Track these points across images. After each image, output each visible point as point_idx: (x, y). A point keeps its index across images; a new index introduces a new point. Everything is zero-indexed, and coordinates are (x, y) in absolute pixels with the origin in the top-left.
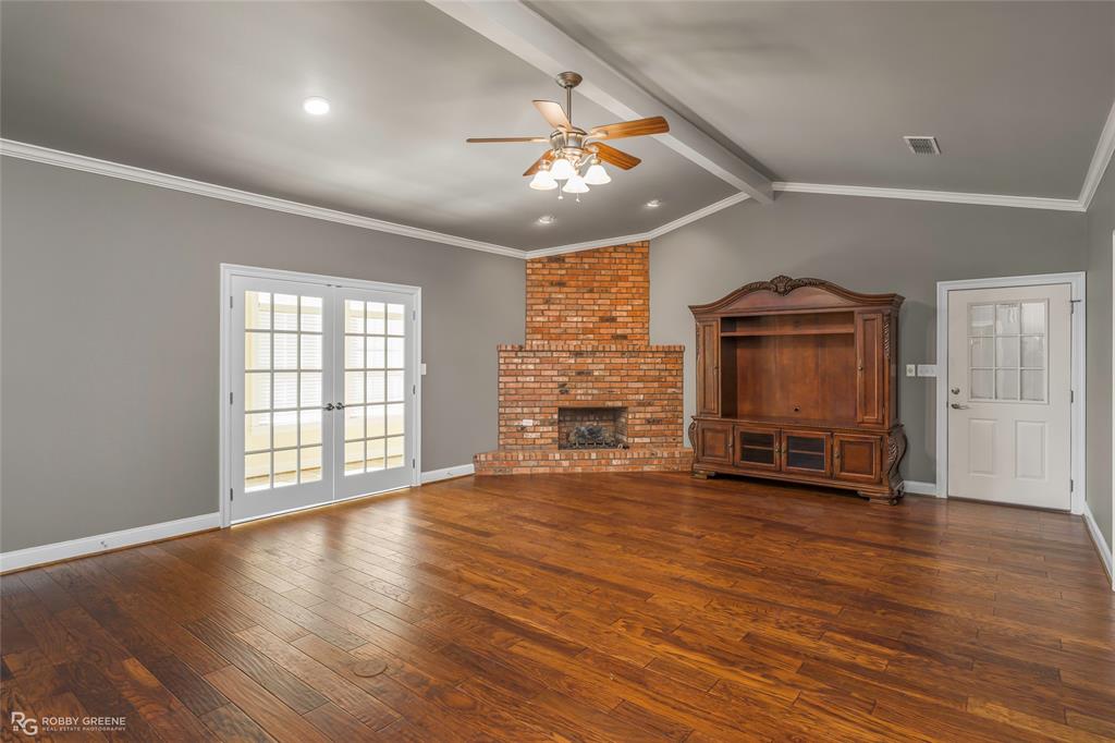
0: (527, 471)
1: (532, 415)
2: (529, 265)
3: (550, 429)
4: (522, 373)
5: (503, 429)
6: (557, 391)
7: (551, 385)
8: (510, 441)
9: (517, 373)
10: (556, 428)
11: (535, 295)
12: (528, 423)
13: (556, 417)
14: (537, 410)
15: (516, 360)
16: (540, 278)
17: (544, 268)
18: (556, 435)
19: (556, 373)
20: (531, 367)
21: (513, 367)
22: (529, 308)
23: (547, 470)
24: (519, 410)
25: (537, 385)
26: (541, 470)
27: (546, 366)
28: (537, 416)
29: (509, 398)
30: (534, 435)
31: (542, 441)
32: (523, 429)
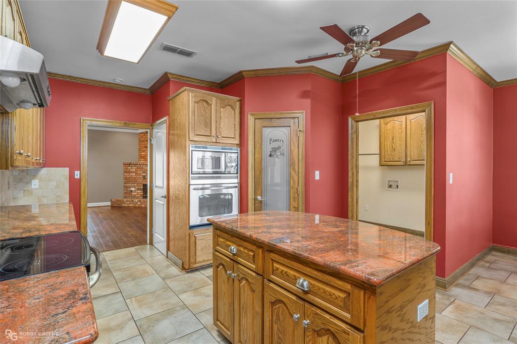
0: (126, 205)
1: (134, 187)
2: (140, 135)
3: (140, 191)
4: (132, 172)
5: (125, 191)
6: (142, 178)
7: (140, 176)
8: (128, 195)
9: (129, 172)
10: (142, 191)
11: (142, 145)
12: (133, 189)
13: (142, 187)
14: (136, 185)
15: (129, 168)
16: (143, 139)
17: (144, 135)
18: (142, 194)
19: (142, 172)
20: (134, 170)
21: (128, 170)
22: (140, 149)
23: (133, 205)
24: (130, 185)
25: (136, 176)
26: (131, 205)
27: (139, 170)
28: (136, 187)
29: (127, 180)
30: (135, 194)
31: (138, 196)
32: (132, 191)
